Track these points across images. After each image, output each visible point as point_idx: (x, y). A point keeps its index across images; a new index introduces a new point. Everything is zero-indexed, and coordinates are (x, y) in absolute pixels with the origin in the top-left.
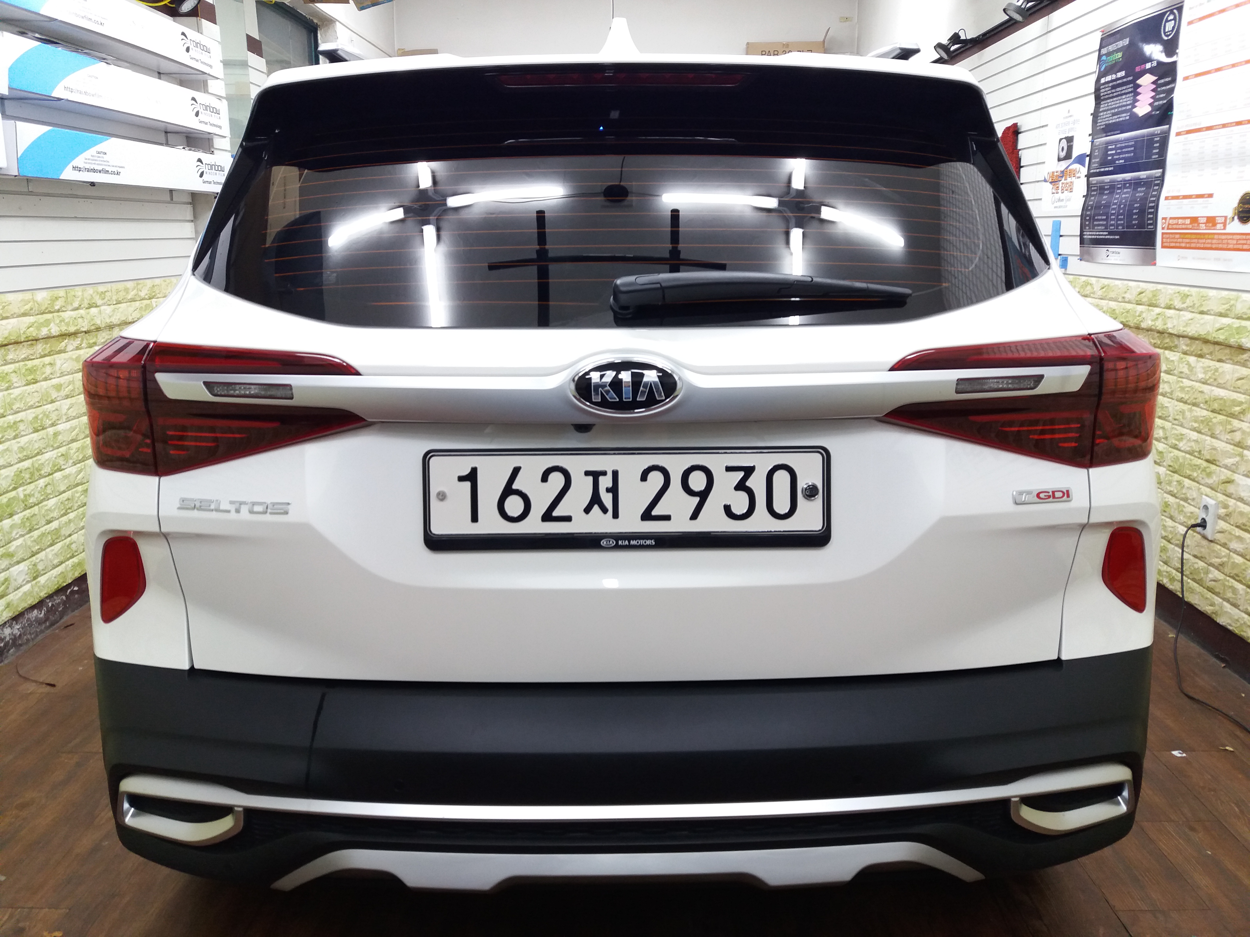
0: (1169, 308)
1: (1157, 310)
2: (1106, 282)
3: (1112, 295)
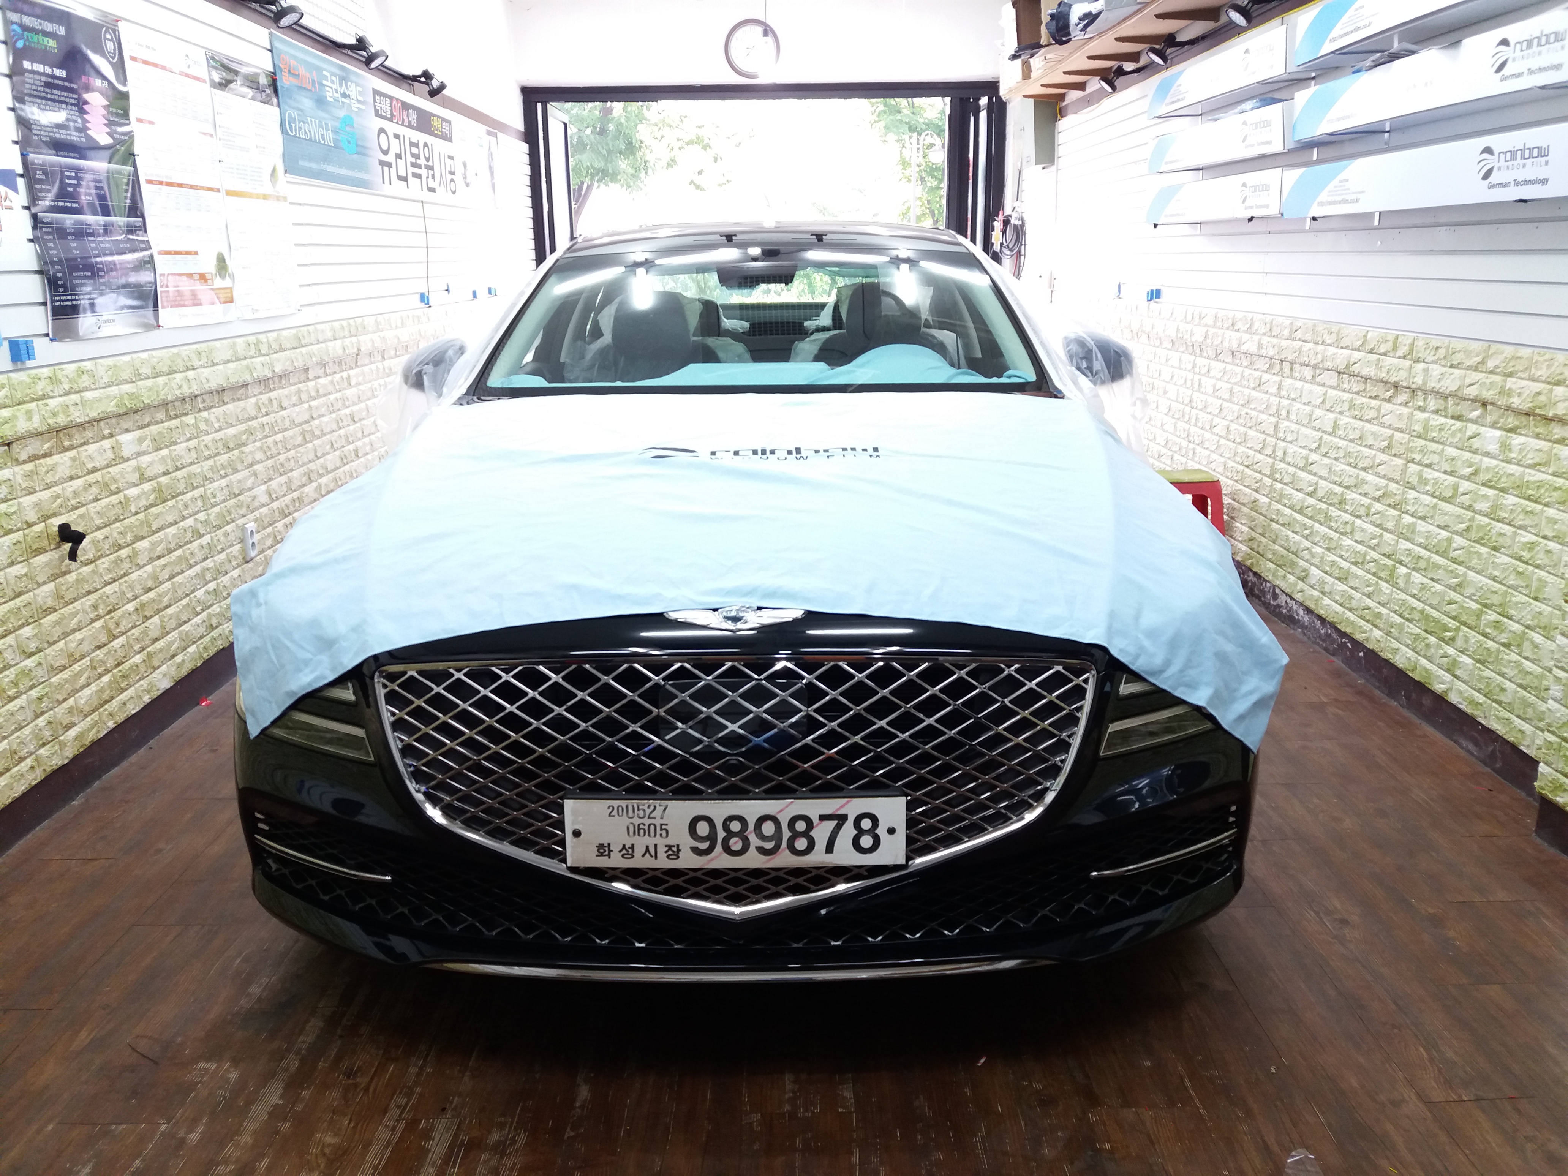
0: (188, 369)
1: (178, 376)
2: (110, 361)
3: (125, 376)
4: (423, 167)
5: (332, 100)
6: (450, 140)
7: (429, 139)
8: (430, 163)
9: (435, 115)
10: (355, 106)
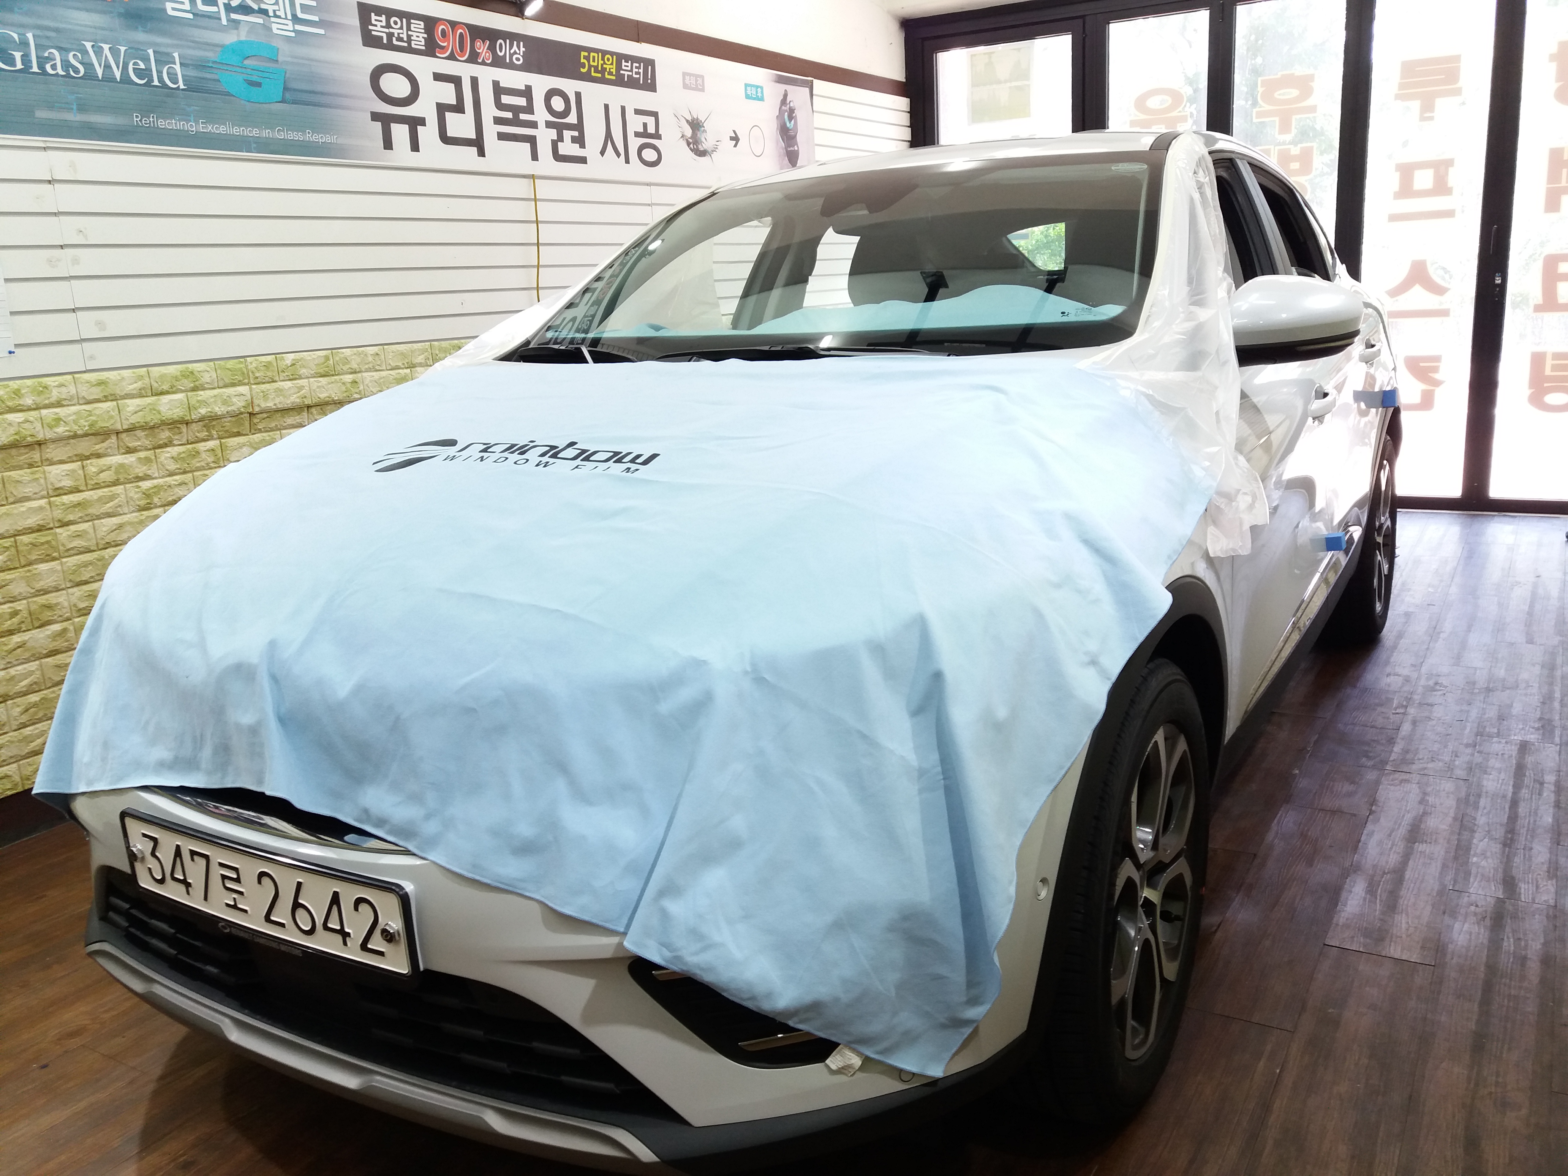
4: (542, 125)
5: (190, 16)
6: (650, 86)
7: (570, 86)
8: (572, 119)
9: (589, 50)
10: (282, 27)
